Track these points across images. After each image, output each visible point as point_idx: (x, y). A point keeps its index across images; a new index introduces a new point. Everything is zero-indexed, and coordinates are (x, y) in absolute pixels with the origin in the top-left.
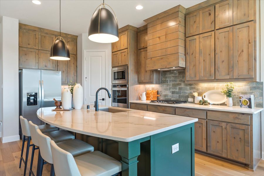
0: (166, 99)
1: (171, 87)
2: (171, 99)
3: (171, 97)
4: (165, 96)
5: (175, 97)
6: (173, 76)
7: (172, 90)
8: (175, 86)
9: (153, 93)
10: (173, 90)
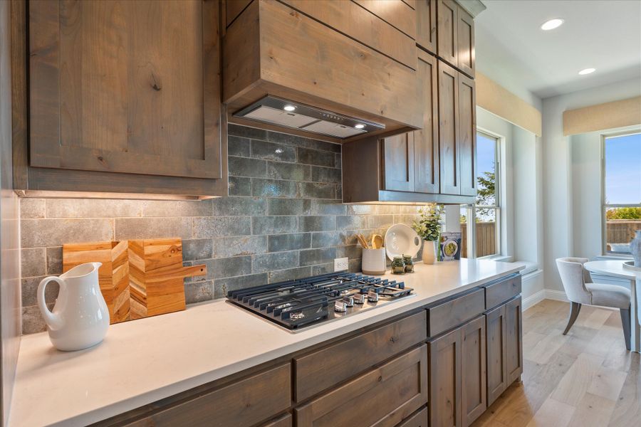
0: (236, 281)
1: (267, 215)
2: (264, 276)
3: (264, 265)
4: (235, 263)
5: (283, 265)
6: (278, 165)
7: (269, 231)
8: (282, 209)
9: (141, 264)
10: (278, 232)
